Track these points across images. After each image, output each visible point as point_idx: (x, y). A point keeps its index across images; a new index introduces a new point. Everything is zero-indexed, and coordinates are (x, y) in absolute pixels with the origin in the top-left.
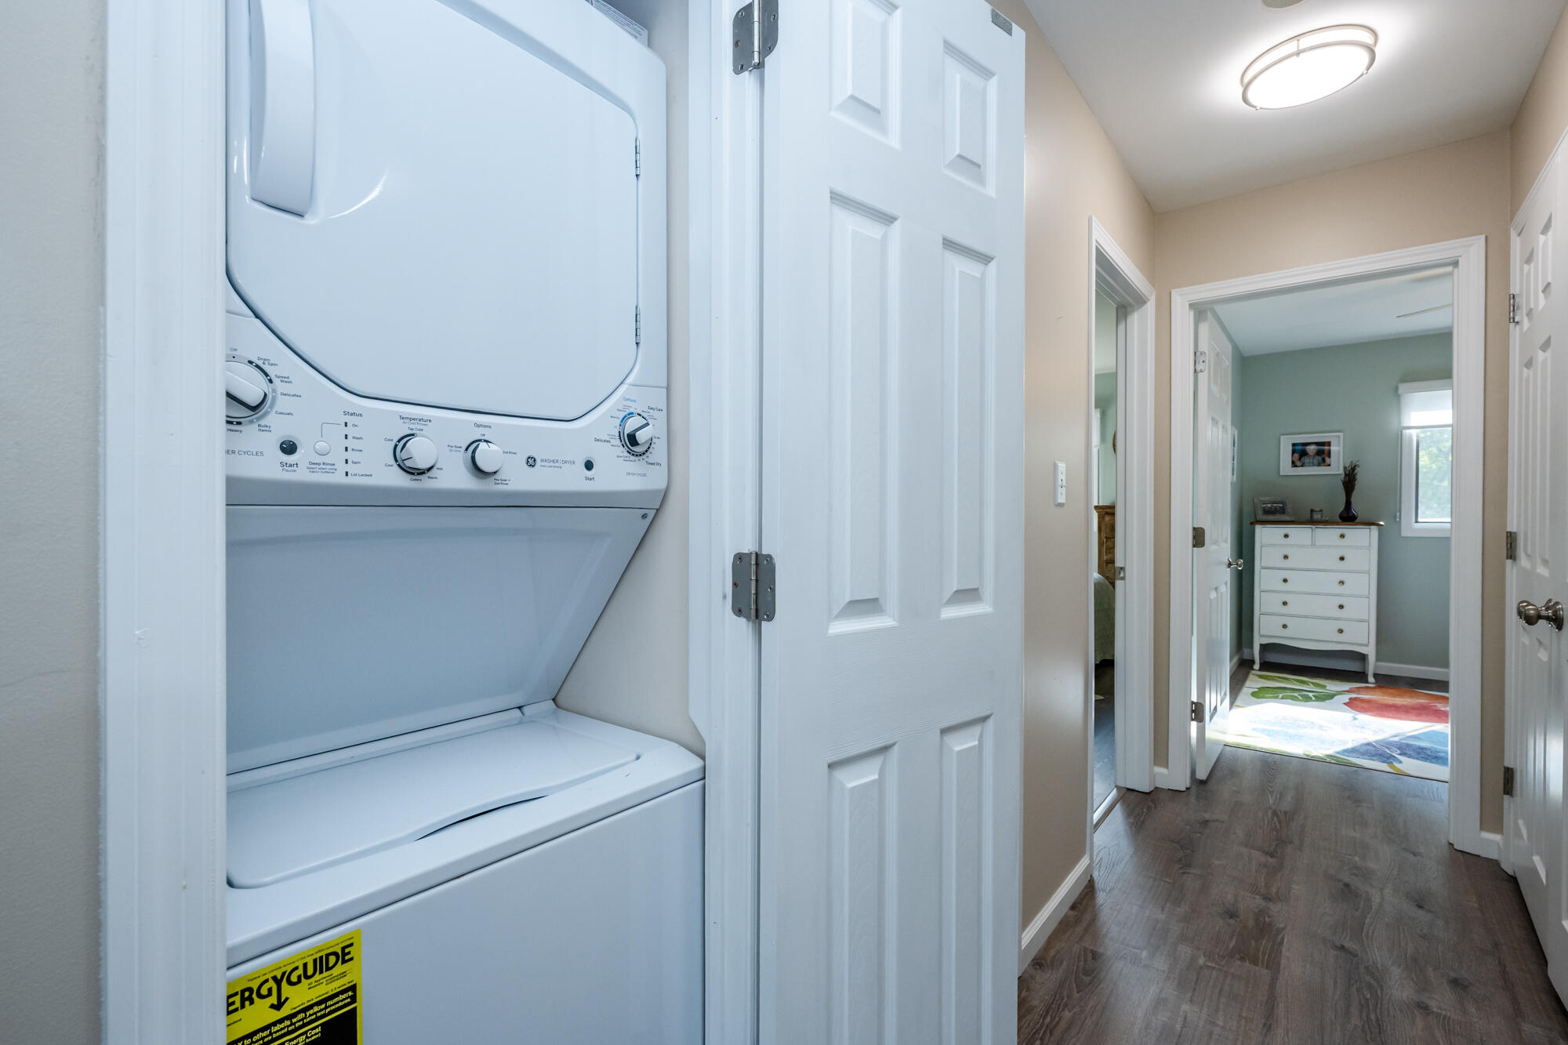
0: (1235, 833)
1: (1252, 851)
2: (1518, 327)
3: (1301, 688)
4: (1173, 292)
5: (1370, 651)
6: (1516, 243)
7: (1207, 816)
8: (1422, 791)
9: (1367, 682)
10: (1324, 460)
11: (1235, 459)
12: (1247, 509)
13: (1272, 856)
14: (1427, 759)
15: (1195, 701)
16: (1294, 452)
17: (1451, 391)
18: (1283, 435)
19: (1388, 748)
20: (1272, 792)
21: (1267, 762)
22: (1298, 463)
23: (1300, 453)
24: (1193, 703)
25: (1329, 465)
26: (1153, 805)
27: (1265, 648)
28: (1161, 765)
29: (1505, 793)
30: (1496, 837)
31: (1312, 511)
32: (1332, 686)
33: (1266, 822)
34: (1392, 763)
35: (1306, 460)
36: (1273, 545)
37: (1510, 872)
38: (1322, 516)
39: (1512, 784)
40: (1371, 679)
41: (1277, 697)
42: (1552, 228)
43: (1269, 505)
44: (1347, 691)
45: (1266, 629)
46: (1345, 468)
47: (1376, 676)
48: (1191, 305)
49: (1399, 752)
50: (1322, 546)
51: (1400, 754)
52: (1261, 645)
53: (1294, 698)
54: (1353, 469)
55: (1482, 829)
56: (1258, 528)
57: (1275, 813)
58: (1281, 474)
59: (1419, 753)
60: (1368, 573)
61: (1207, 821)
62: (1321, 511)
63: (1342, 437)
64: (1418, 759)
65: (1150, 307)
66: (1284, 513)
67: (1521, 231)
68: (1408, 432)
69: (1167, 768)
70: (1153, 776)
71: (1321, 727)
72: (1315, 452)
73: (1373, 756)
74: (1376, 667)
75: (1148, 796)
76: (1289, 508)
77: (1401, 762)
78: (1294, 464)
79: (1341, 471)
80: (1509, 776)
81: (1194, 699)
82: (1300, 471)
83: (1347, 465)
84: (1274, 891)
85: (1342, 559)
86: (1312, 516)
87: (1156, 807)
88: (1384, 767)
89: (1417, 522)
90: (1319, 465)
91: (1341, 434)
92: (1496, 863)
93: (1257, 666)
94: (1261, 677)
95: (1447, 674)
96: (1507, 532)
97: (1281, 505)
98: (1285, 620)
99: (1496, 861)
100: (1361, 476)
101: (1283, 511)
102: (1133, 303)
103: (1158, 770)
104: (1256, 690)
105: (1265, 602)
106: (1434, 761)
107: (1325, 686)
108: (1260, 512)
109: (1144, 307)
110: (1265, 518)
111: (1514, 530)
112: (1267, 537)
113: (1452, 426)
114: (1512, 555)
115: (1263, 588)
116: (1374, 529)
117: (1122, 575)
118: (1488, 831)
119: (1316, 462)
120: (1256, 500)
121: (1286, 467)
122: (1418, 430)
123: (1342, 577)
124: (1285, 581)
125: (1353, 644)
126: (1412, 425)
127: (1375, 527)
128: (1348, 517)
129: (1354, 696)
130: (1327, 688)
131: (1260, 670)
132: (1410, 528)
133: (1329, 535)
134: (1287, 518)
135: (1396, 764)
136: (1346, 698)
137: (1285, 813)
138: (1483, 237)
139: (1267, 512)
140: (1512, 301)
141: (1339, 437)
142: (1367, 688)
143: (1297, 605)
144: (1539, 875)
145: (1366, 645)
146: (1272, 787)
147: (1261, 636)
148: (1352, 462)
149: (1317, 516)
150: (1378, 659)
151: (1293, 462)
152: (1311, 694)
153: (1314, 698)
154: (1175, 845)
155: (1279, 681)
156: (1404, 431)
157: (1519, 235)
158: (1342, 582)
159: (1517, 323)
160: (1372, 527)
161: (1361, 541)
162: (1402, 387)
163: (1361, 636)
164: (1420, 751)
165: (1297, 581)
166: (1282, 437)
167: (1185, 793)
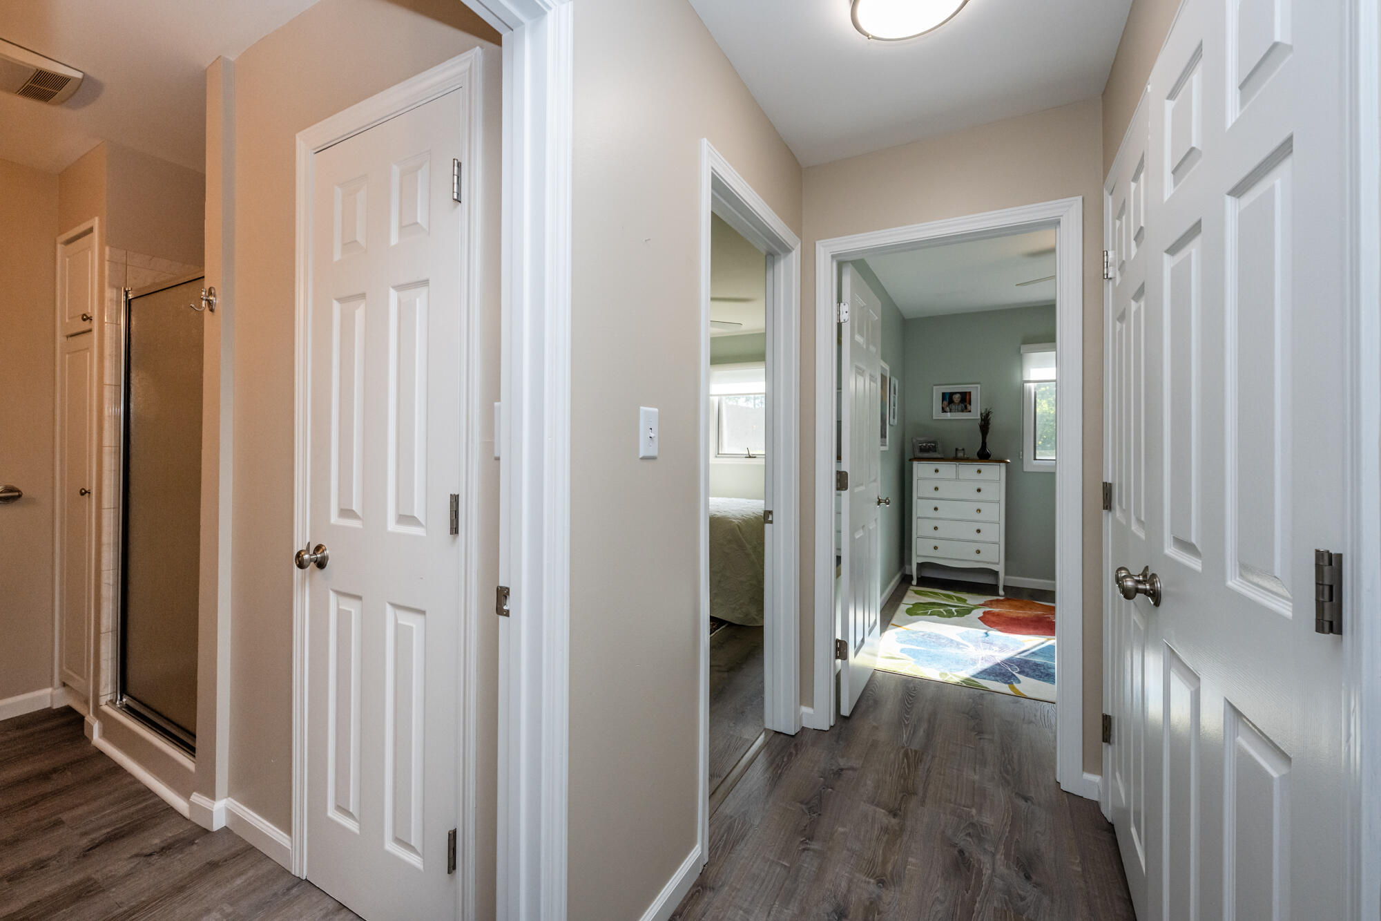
0: (865, 784)
1: (878, 809)
2: (1111, 282)
3: (947, 603)
4: (817, 243)
5: (1000, 568)
6: (1109, 201)
7: (842, 762)
8: (1035, 716)
9: (998, 595)
10: (966, 407)
11: (896, 405)
12: (908, 447)
13: (895, 816)
14: (1041, 677)
15: (840, 639)
16: (943, 399)
17: (1055, 352)
18: (935, 385)
19: (1009, 665)
20: (906, 726)
21: (908, 688)
22: (948, 409)
23: (948, 398)
24: (837, 641)
25: (970, 411)
26: (794, 752)
27: (921, 566)
28: (806, 705)
29: (1103, 741)
30: (1096, 778)
31: (957, 450)
32: (972, 600)
33: (897, 766)
34: (1012, 683)
35: (953, 407)
36: (925, 479)
37: (1110, 820)
38: (964, 454)
39: (1110, 731)
40: (1001, 592)
41: (926, 614)
42: (1144, 169)
43: (924, 444)
44: (982, 605)
45: (922, 551)
46: (981, 414)
47: (1005, 588)
48: (833, 257)
49: (1018, 670)
50: (965, 480)
51: (1019, 673)
52: (917, 563)
53: (940, 614)
54: (988, 414)
55: (1084, 770)
56: (915, 464)
57: (906, 755)
58: (934, 418)
59: (1034, 670)
60: (999, 502)
61: (842, 770)
62: (963, 450)
63: (979, 388)
64: (1033, 677)
65: (795, 255)
66: (935, 451)
67: (1112, 191)
68: (1027, 385)
69: (813, 707)
70: (799, 717)
71: (958, 644)
72: (959, 400)
73: (997, 676)
74: (1005, 580)
75: (792, 739)
76: (939, 448)
77: (1019, 682)
78: (944, 411)
79: (979, 417)
80: (1107, 721)
81: (839, 636)
82: (949, 415)
83: (983, 412)
84: (890, 869)
85: (979, 490)
86: (956, 454)
87: (797, 754)
88: (1004, 688)
89: (1035, 459)
90: (962, 411)
91: (979, 386)
92: (1095, 805)
93: (914, 582)
94: (916, 592)
95: (1054, 585)
96: (1104, 483)
97: (933, 445)
98: (936, 543)
99: (1097, 802)
100: (995, 422)
101: (934, 449)
102: (779, 251)
103: (805, 709)
104: (911, 606)
105: (921, 528)
106: (1046, 678)
107: (966, 600)
108: (917, 450)
109: (790, 256)
110: (921, 455)
111: (1110, 481)
112: (922, 471)
113: (1055, 381)
114: (1108, 504)
115: (919, 515)
116: (1003, 465)
117: (770, 519)
118: (1090, 772)
119: (960, 409)
120: (914, 441)
121: (937, 413)
122: (1036, 384)
123: (979, 506)
124: (936, 509)
125: (988, 563)
126: (1032, 379)
127: (1004, 464)
128: (984, 456)
129: (987, 609)
130: (967, 602)
131: (918, 585)
132: (1029, 466)
133: (968, 471)
134: (939, 456)
135: (1016, 685)
136: (979, 612)
137: (916, 752)
138: (1080, 198)
139: (922, 450)
140: (1105, 257)
141: (977, 387)
142: (998, 600)
143: (946, 530)
144: (1139, 861)
145: (998, 564)
146: (907, 719)
147: (918, 556)
148: (986, 409)
149: (960, 454)
150: (1007, 573)
151: (943, 408)
152: (954, 609)
153: (955, 614)
154: (804, 807)
155: (929, 596)
156: (1025, 384)
157: (1111, 194)
158: (979, 511)
159: (1111, 278)
160: (1001, 464)
161: (994, 474)
162: (1023, 348)
163: (992, 556)
164: (1035, 667)
165: (946, 510)
166: (934, 387)
167: (827, 734)
